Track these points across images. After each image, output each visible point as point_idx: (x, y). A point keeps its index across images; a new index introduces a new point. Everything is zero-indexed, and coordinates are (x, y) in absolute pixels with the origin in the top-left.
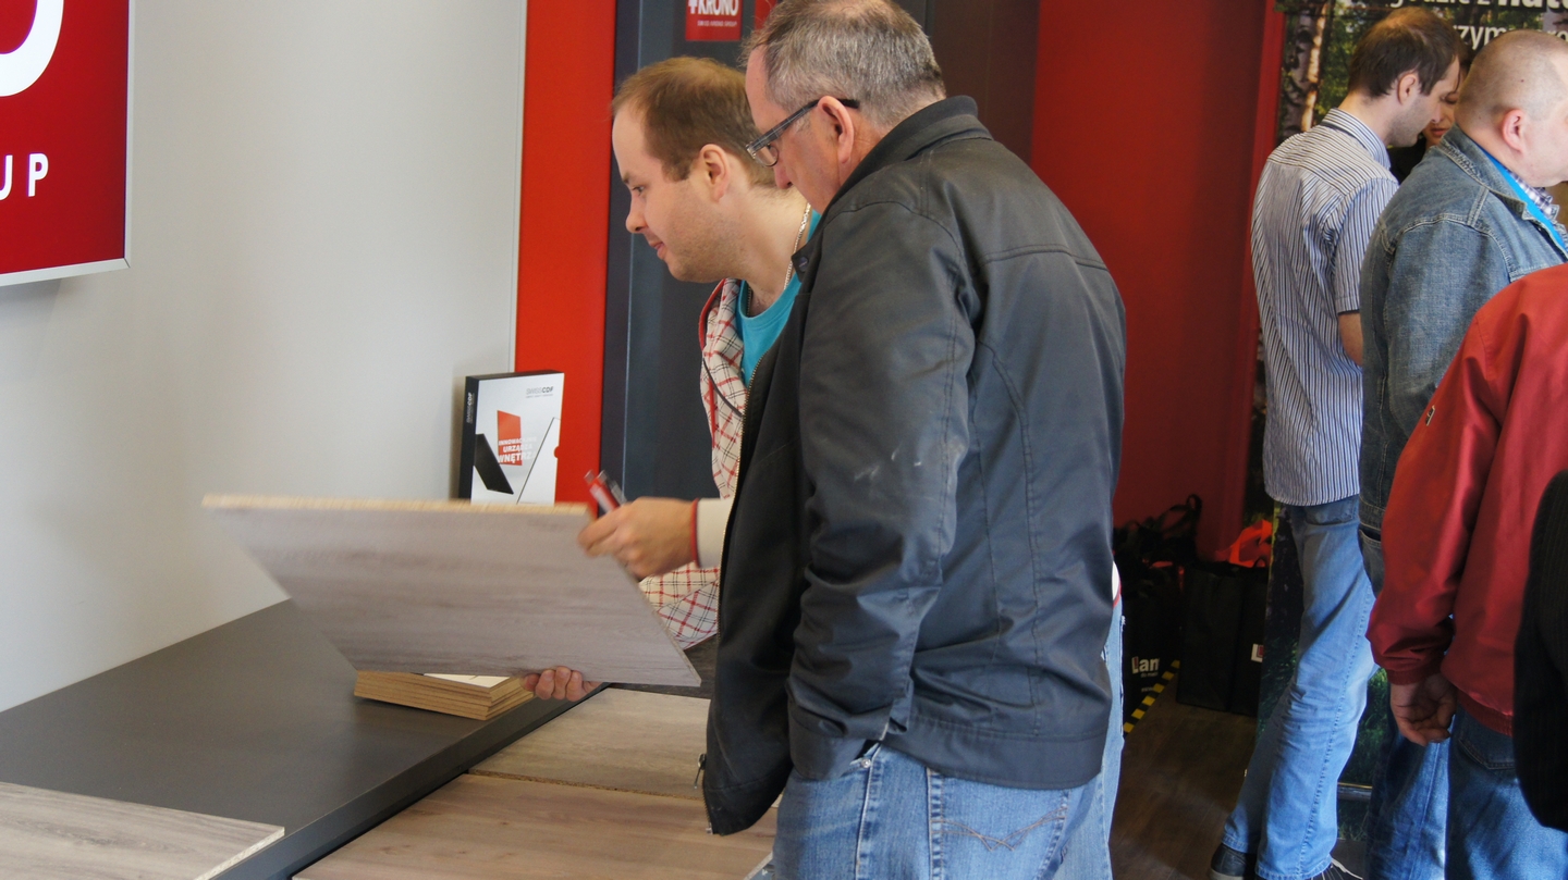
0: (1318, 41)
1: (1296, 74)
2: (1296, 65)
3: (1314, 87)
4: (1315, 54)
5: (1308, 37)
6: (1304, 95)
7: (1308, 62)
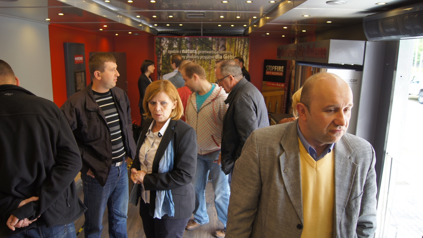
0: (161, 58)
1: (159, 63)
2: (158, 61)
3: (161, 64)
4: (161, 60)
5: (160, 58)
6: (160, 65)
7: (160, 61)
